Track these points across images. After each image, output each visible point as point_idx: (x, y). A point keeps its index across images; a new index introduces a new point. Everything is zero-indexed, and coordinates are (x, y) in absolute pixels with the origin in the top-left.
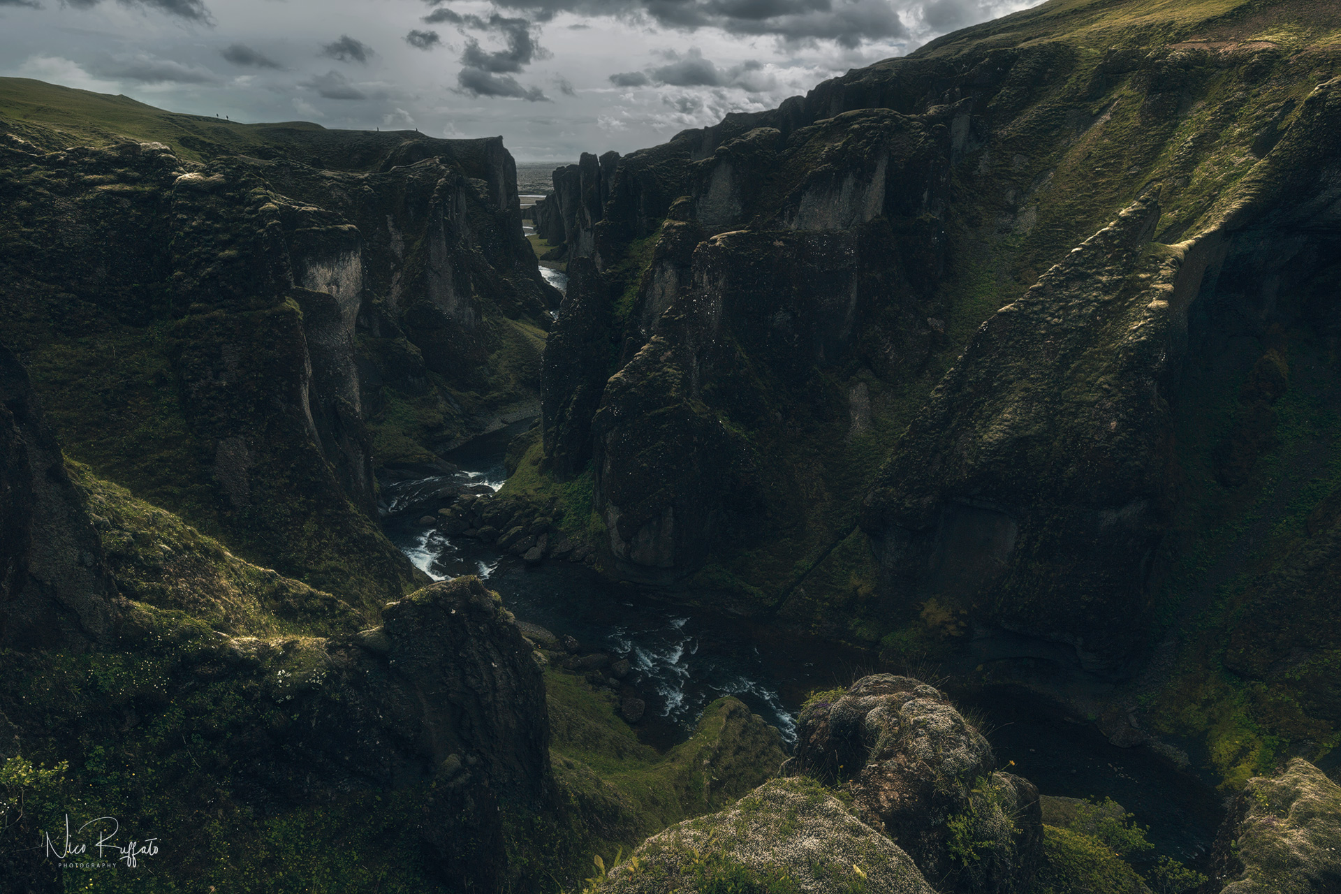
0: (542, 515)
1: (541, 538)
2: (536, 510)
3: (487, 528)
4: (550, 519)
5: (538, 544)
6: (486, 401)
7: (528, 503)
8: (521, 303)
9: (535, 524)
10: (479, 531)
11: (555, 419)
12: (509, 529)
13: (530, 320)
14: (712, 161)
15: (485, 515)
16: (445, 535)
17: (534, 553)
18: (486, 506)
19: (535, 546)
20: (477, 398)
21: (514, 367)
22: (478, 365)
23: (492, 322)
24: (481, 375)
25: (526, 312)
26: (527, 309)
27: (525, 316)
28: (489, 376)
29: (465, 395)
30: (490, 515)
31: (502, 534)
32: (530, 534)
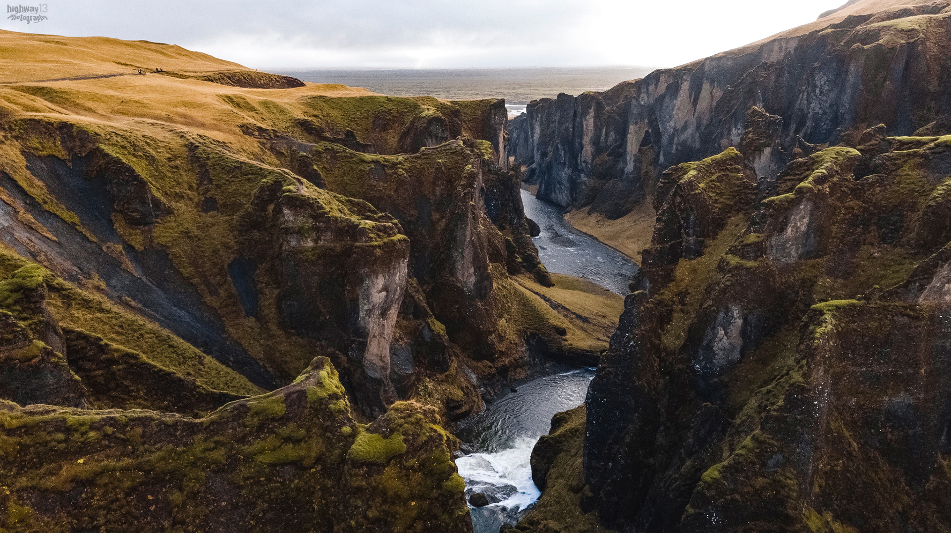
6: (497, 369)
8: (520, 260)
13: (527, 273)
14: (792, 199)
20: (490, 367)
21: (520, 330)
22: (491, 333)
23: (500, 287)
24: (493, 344)
25: (524, 267)
26: (525, 264)
27: (523, 270)
28: (499, 343)
29: (479, 364)
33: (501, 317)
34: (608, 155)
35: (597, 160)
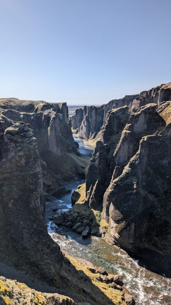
0: (86, 219)
1: (86, 227)
2: (84, 218)
3: (70, 223)
4: (88, 221)
5: (86, 229)
7: (82, 215)
8: (71, 148)
9: (84, 222)
10: (67, 223)
12: (76, 223)
13: (74, 153)
14: (139, 114)
15: (68, 219)
16: (56, 224)
17: (85, 233)
18: (69, 215)
19: (85, 230)
20: (60, 177)
21: (70, 167)
22: (61, 167)
25: (72, 151)
27: (72, 152)
29: (57, 176)
30: (70, 219)
31: (74, 225)
32: (83, 226)
33: (64, 163)
34: (100, 124)
35: (96, 125)
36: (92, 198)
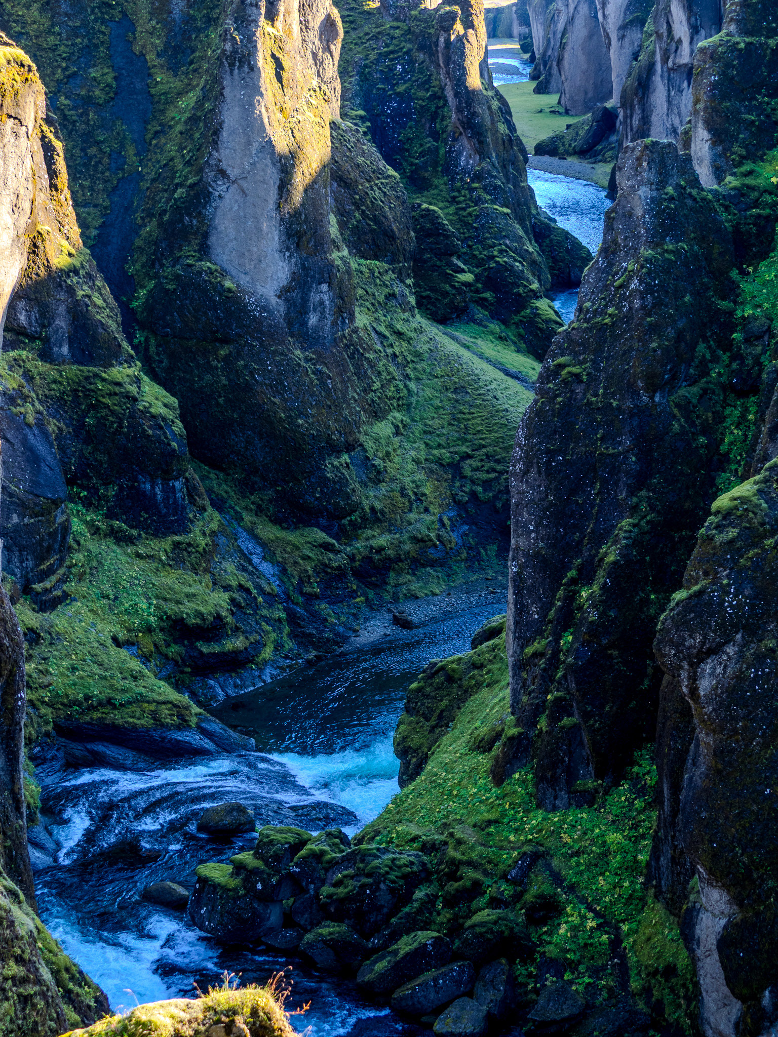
0: (495, 903)
2: (476, 889)
3: (335, 929)
5: (479, 988)
6: (352, 558)
7: (455, 865)
8: (468, 277)
9: (473, 926)
10: (309, 937)
11: (552, 614)
13: (495, 327)
17: (465, 1017)
18: (334, 864)
19: (470, 994)
20: (327, 547)
21: (439, 462)
22: (336, 450)
23: (382, 329)
24: (343, 482)
25: (482, 302)
26: (487, 295)
27: (480, 313)
28: (364, 485)
29: (293, 537)
30: (342, 891)
31: (375, 950)
32: (456, 956)
33: (377, 414)
36: (561, 708)
